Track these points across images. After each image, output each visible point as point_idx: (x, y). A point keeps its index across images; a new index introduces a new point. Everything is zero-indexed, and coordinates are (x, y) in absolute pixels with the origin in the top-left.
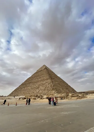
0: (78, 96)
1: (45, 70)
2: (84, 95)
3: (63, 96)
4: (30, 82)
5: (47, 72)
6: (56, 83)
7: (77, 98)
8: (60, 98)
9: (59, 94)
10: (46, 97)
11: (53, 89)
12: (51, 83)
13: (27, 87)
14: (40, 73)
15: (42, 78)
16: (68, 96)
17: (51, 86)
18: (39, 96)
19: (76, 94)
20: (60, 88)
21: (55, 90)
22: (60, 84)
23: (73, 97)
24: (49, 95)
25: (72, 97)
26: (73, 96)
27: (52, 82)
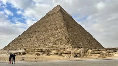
0: (101, 53)
1: (60, 13)
2: (110, 52)
3: (78, 52)
4: (35, 30)
5: (62, 17)
6: (75, 33)
7: (99, 56)
8: (74, 55)
9: (73, 49)
10: (54, 53)
11: (68, 42)
12: (67, 34)
13: (30, 37)
14: (51, 18)
15: (54, 26)
16: (87, 52)
17: (66, 38)
18: (45, 51)
19: (99, 50)
20: (79, 42)
21: (72, 43)
22: (79, 35)
23: (94, 54)
24: (59, 50)
25: (92, 55)
26: (94, 52)
27: (68, 32)
